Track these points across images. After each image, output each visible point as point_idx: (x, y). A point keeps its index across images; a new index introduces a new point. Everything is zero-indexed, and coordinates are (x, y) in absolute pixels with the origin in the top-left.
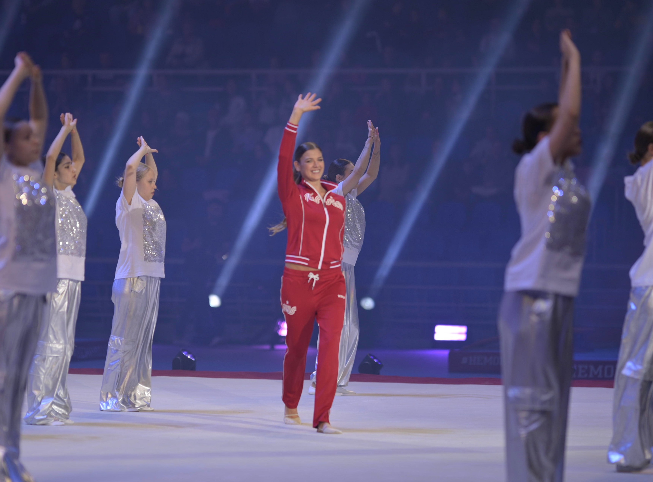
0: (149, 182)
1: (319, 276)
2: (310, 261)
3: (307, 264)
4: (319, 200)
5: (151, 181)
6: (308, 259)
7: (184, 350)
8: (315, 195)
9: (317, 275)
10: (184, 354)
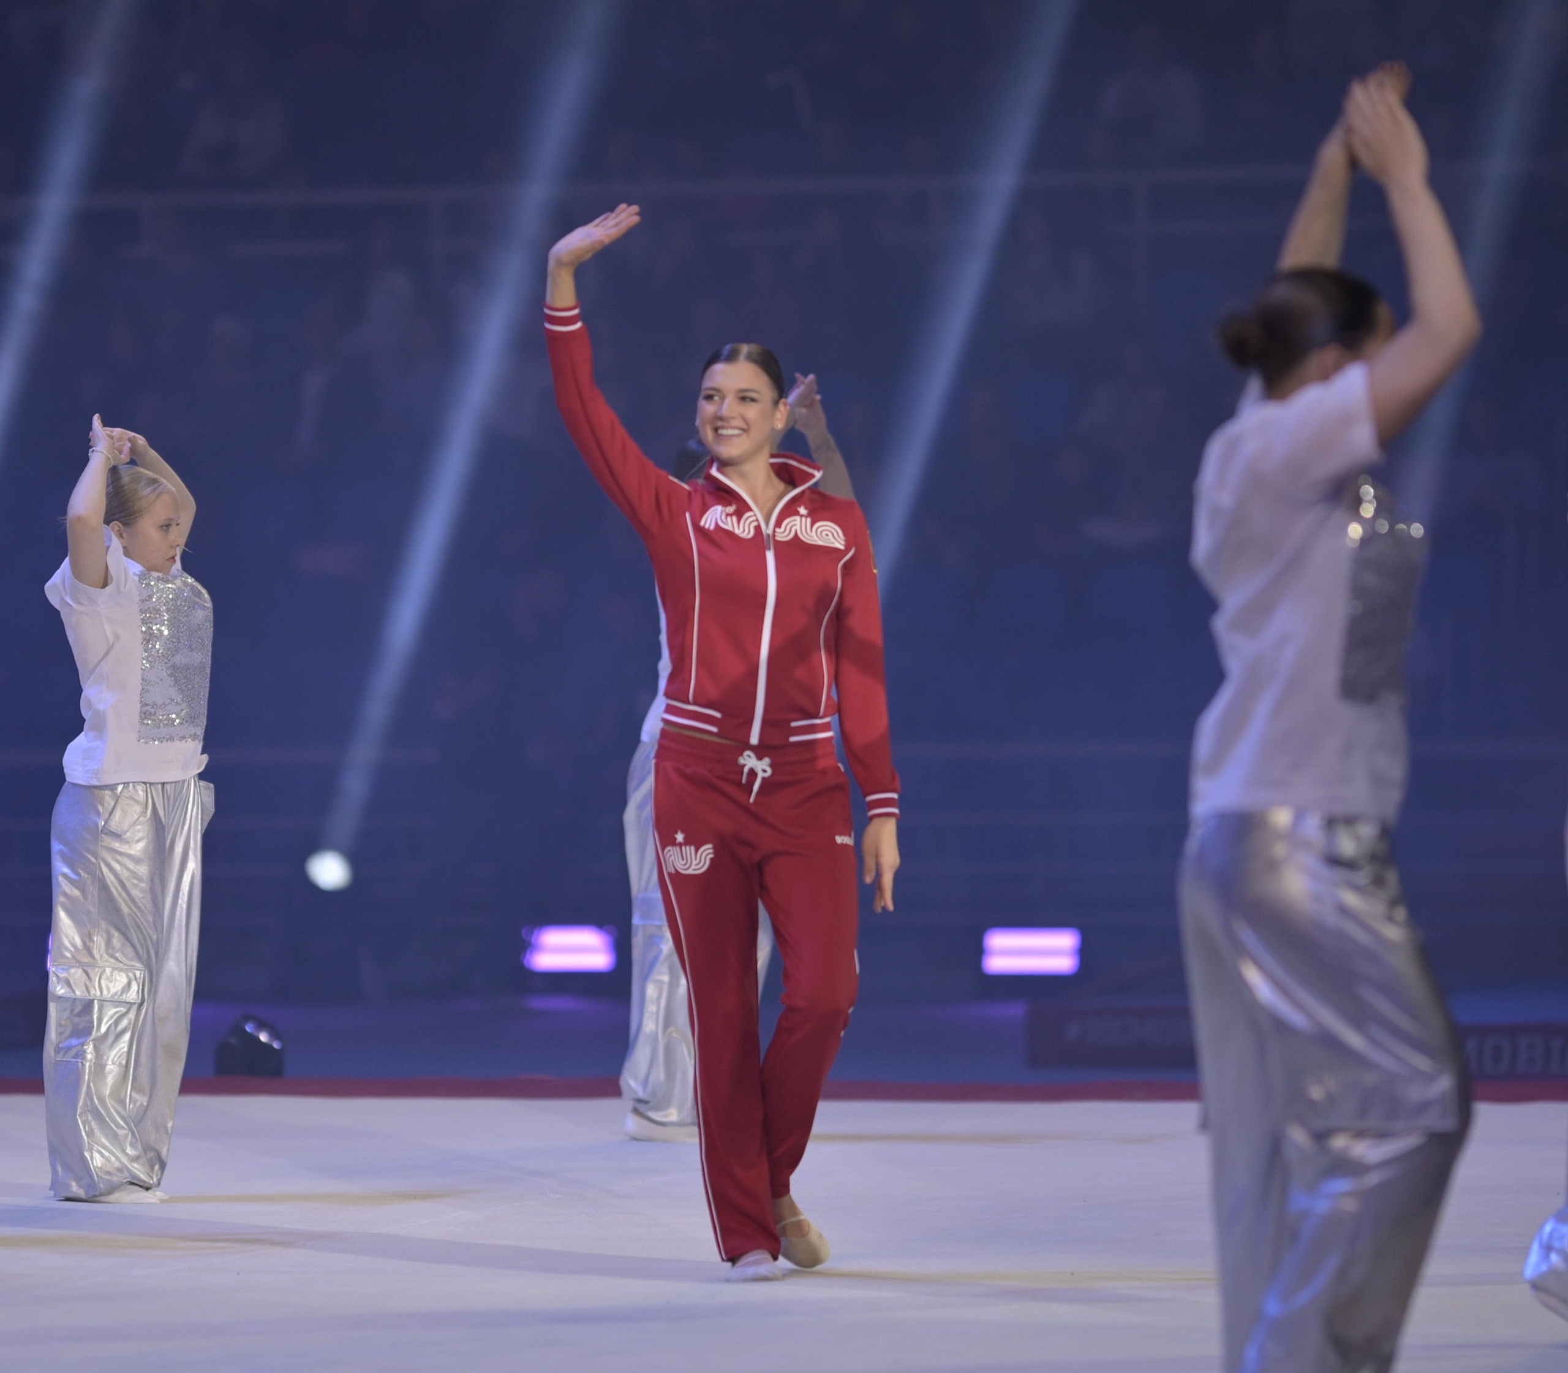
0: (162, 527)
1: (772, 766)
2: (722, 718)
3: (714, 729)
4: (755, 523)
5: (168, 526)
6: (718, 715)
7: (248, 1018)
8: (742, 508)
9: (767, 760)
10: (248, 1029)
